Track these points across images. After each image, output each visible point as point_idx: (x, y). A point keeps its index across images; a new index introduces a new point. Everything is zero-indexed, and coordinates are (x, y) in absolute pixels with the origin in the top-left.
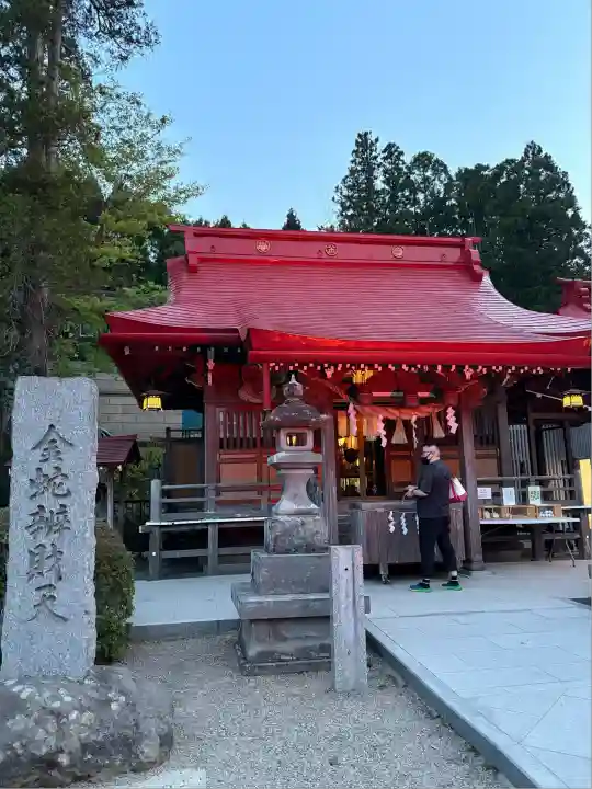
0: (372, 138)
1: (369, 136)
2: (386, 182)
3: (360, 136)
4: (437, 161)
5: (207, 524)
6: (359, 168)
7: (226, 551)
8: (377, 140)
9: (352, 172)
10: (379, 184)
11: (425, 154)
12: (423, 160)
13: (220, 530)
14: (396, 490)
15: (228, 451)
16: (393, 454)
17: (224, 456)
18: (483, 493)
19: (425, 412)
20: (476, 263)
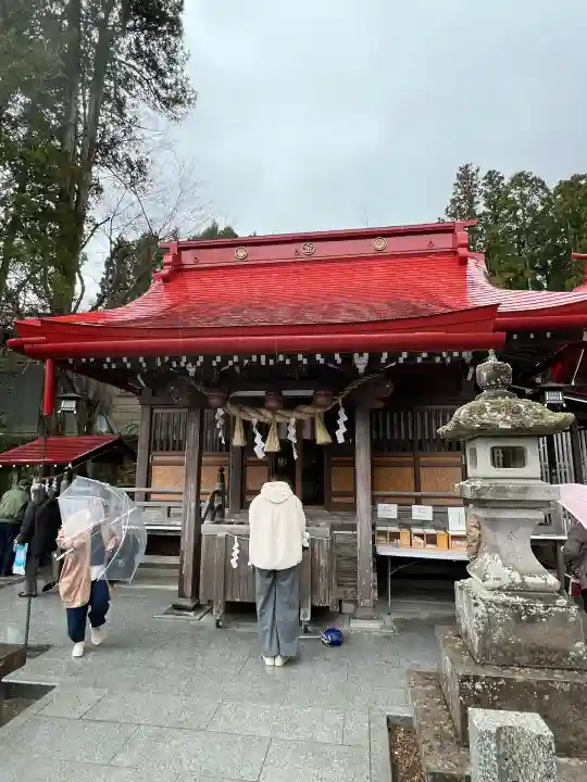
0: (473, 169)
1: (469, 168)
2: (488, 205)
3: (461, 169)
4: (535, 179)
6: (461, 197)
8: (478, 171)
9: (453, 201)
10: (481, 208)
11: (521, 174)
12: (521, 180)
14: (335, 500)
15: (161, 453)
16: (334, 459)
17: (156, 458)
18: (388, 511)
19: (305, 412)
20: (463, 246)
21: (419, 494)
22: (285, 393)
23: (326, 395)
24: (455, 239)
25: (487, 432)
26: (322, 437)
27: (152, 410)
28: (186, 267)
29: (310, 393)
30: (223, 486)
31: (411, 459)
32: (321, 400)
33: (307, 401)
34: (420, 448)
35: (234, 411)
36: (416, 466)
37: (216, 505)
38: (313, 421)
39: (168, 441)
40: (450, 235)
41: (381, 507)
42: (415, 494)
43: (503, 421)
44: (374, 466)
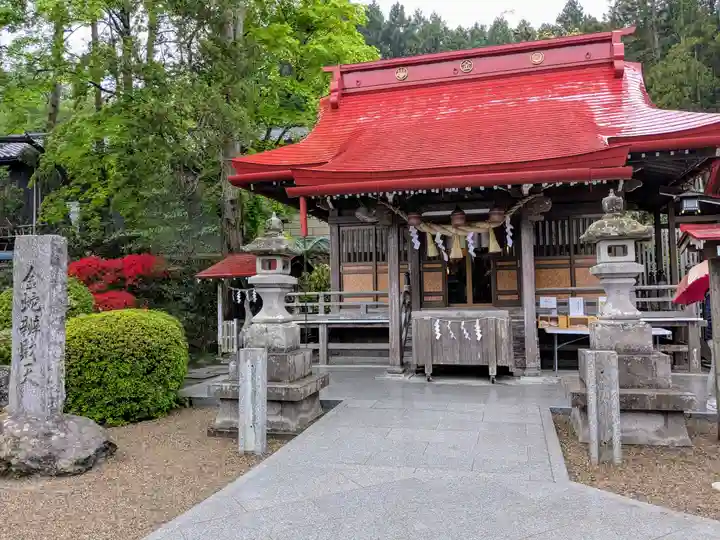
5: (319, 324)
7: (333, 346)
13: (329, 329)
14: (501, 298)
15: (349, 264)
16: (499, 264)
17: (346, 268)
18: (548, 302)
19: (483, 227)
20: (620, 58)
21: (573, 288)
22: (466, 212)
23: (499, 214)
24: (612, 49)
25: (605, 238)
26: (494, 247)
27: (339, 227)
28: (348, 91)
29: (487, 211)
30: (410, 288)
31: (567, 262)
32: (495, 217)
33: (484, 218)
34: (576, 252)
35: (424, 228)
36: (572, 267)
37: (407, 302)
38: (488, 235)
39: (355, 254)
40: (608, 45)
41: (543, 300)
42: (570, 288)
43: (613, 231)
44: (537, 267)
